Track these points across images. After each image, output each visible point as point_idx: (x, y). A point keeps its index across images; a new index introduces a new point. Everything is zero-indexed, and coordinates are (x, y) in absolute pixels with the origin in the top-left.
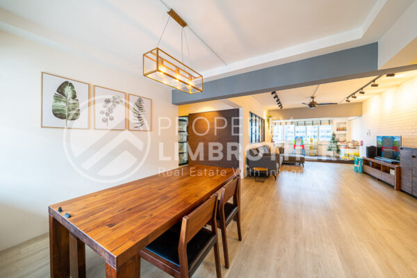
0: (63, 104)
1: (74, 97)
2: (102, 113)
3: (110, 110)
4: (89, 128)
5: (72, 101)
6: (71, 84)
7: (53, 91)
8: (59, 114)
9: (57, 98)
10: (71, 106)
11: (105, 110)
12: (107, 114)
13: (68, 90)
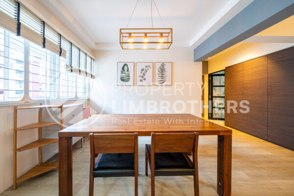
0: (124, 74)
1: (128, 70)
2: (140, 76)
3: (144, 74)
4: (134, 85)
5: (127, 73)
6: (127, 65)
7: (120, 69)
8: (122, 80)
9: (122, 72)
10: (127, 75)
11: (141, 75)
12: (142, 77)
13: (126, 68)
